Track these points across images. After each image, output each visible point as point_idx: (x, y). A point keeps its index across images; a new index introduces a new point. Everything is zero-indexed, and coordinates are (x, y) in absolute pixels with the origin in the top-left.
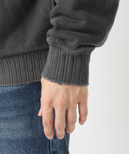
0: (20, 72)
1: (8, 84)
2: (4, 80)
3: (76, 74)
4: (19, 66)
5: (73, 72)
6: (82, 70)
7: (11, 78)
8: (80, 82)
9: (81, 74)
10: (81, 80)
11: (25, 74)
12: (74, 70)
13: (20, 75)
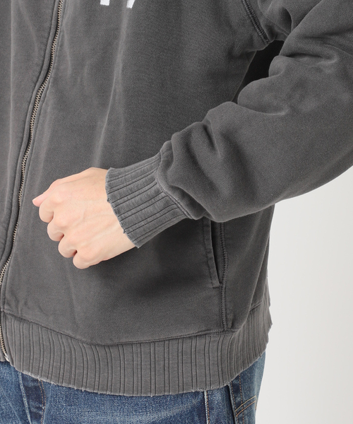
0: (139, 373)
1: (116, 392)
2: (109, 384)
3: (137, 214)
4: (139, 363)
5: (138, 209)
6: (149, 220)
7: (122, 382)
8: (131, 230)
9: (142, 223)
10: (134, 227)
11: (149, 378)
12: (141, 207)
13: (139, 379)
